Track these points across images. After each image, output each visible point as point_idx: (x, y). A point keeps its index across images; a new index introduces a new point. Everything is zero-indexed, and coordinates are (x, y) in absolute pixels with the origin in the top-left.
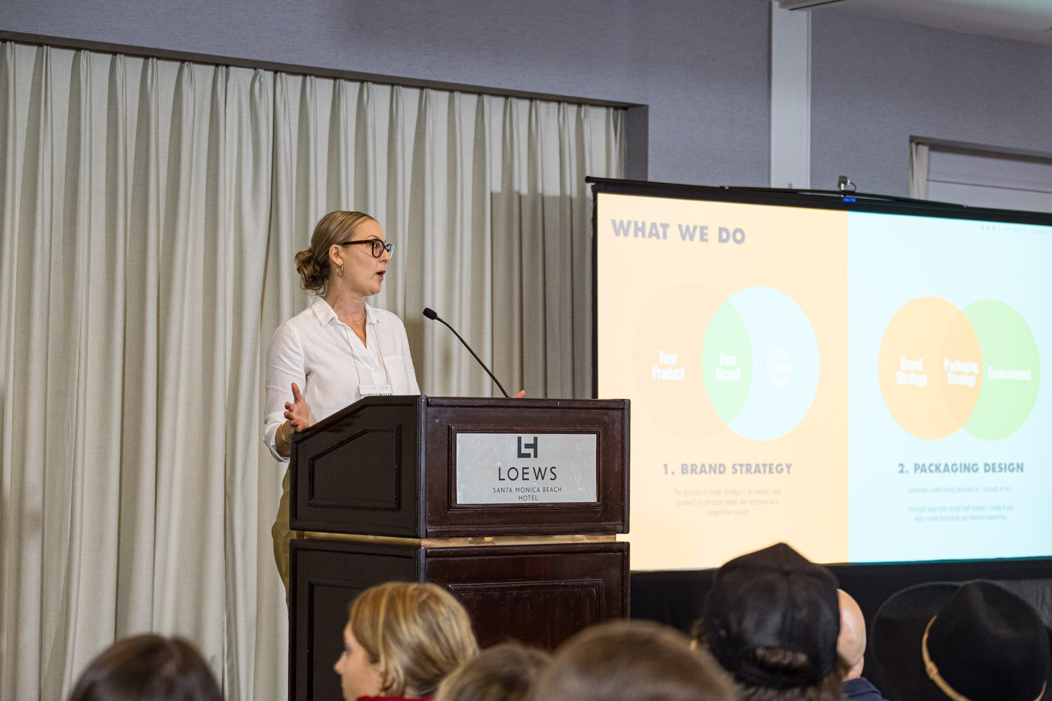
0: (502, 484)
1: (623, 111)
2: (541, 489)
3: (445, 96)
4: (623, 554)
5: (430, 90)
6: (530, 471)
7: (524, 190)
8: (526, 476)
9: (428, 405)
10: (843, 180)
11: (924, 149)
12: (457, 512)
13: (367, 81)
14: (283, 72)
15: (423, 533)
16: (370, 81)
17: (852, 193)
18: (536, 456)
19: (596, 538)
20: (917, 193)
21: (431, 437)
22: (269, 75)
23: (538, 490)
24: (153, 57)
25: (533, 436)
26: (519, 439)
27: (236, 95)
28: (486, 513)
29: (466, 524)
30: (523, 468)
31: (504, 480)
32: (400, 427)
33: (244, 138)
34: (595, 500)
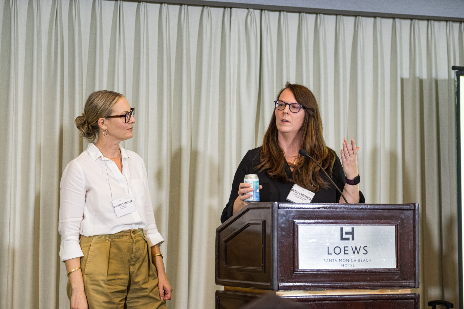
0: (330, 257)
2: (357, 260)
3: (371, 20)
4: (415, 301)
5: (361, 17)
6: (350, 248)
7: (425, 76)
8: (346, 252)
9: (279, 208)
12: (299, 274)
13: (320, 13)
14: (266, 10)
15: (276, 288)
16: (322, 13)
18: (353, 239)
19: (397, 291)
22: (257, 12)
23: (355, 260)
24: (185, 4)
25: (351, 227)
26: (342, 229)
27: (237, 25)
28: (319, 275)
30: (345, 247)
31: (331, 254)
34: (395, 267)
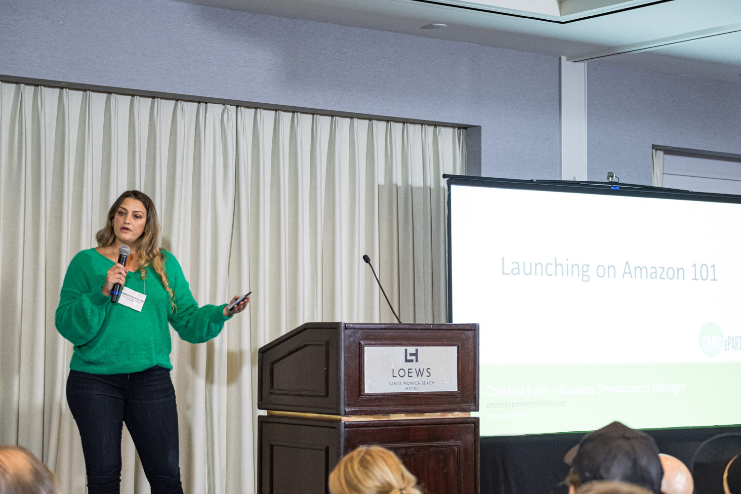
0: (395, 380)
1: (464, 130)
2: (421, 383)
3: (347, 121)
4: (475, 425)
5: (338, 118)
6: (413, 371)
7: (400, 184)
8: (410, 374)
9: (346, 328)
10: (611, 175)
11: (660, 153)
12: (365, 398)
13: (297, 112)
14: (242, 106)
15: (343, 412)
16: (299, 112)
17: (617, 183)
18: (417, 361)
20: (656, 184)
21: (348, 349)
22: (233, 108)
23: (419, 383)
24: (158, 98)
25: (415, 348)
26: (406, 350)
27: (212, 122)
28: (384, 399)
29: (371, 406)
30: (409, 369)
31: (396, 377)
32: (328, 343)
33: (217, 150)
34: (456, 390)
